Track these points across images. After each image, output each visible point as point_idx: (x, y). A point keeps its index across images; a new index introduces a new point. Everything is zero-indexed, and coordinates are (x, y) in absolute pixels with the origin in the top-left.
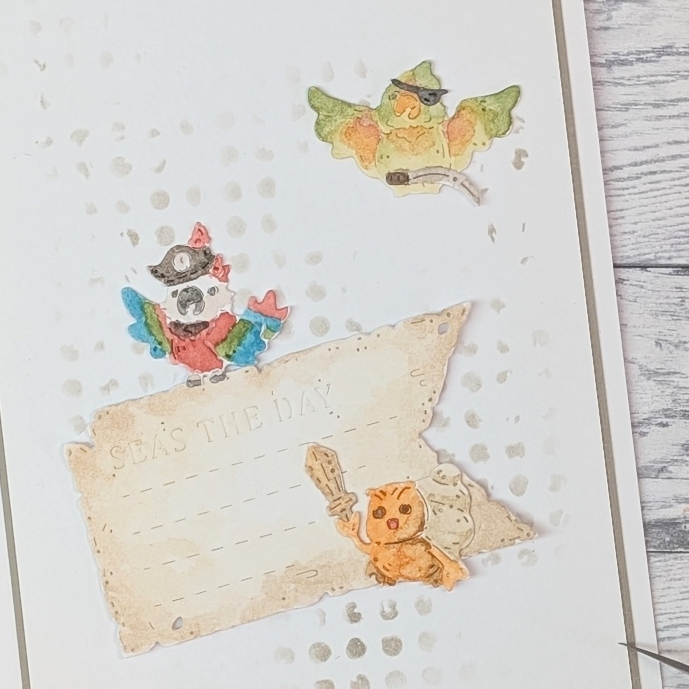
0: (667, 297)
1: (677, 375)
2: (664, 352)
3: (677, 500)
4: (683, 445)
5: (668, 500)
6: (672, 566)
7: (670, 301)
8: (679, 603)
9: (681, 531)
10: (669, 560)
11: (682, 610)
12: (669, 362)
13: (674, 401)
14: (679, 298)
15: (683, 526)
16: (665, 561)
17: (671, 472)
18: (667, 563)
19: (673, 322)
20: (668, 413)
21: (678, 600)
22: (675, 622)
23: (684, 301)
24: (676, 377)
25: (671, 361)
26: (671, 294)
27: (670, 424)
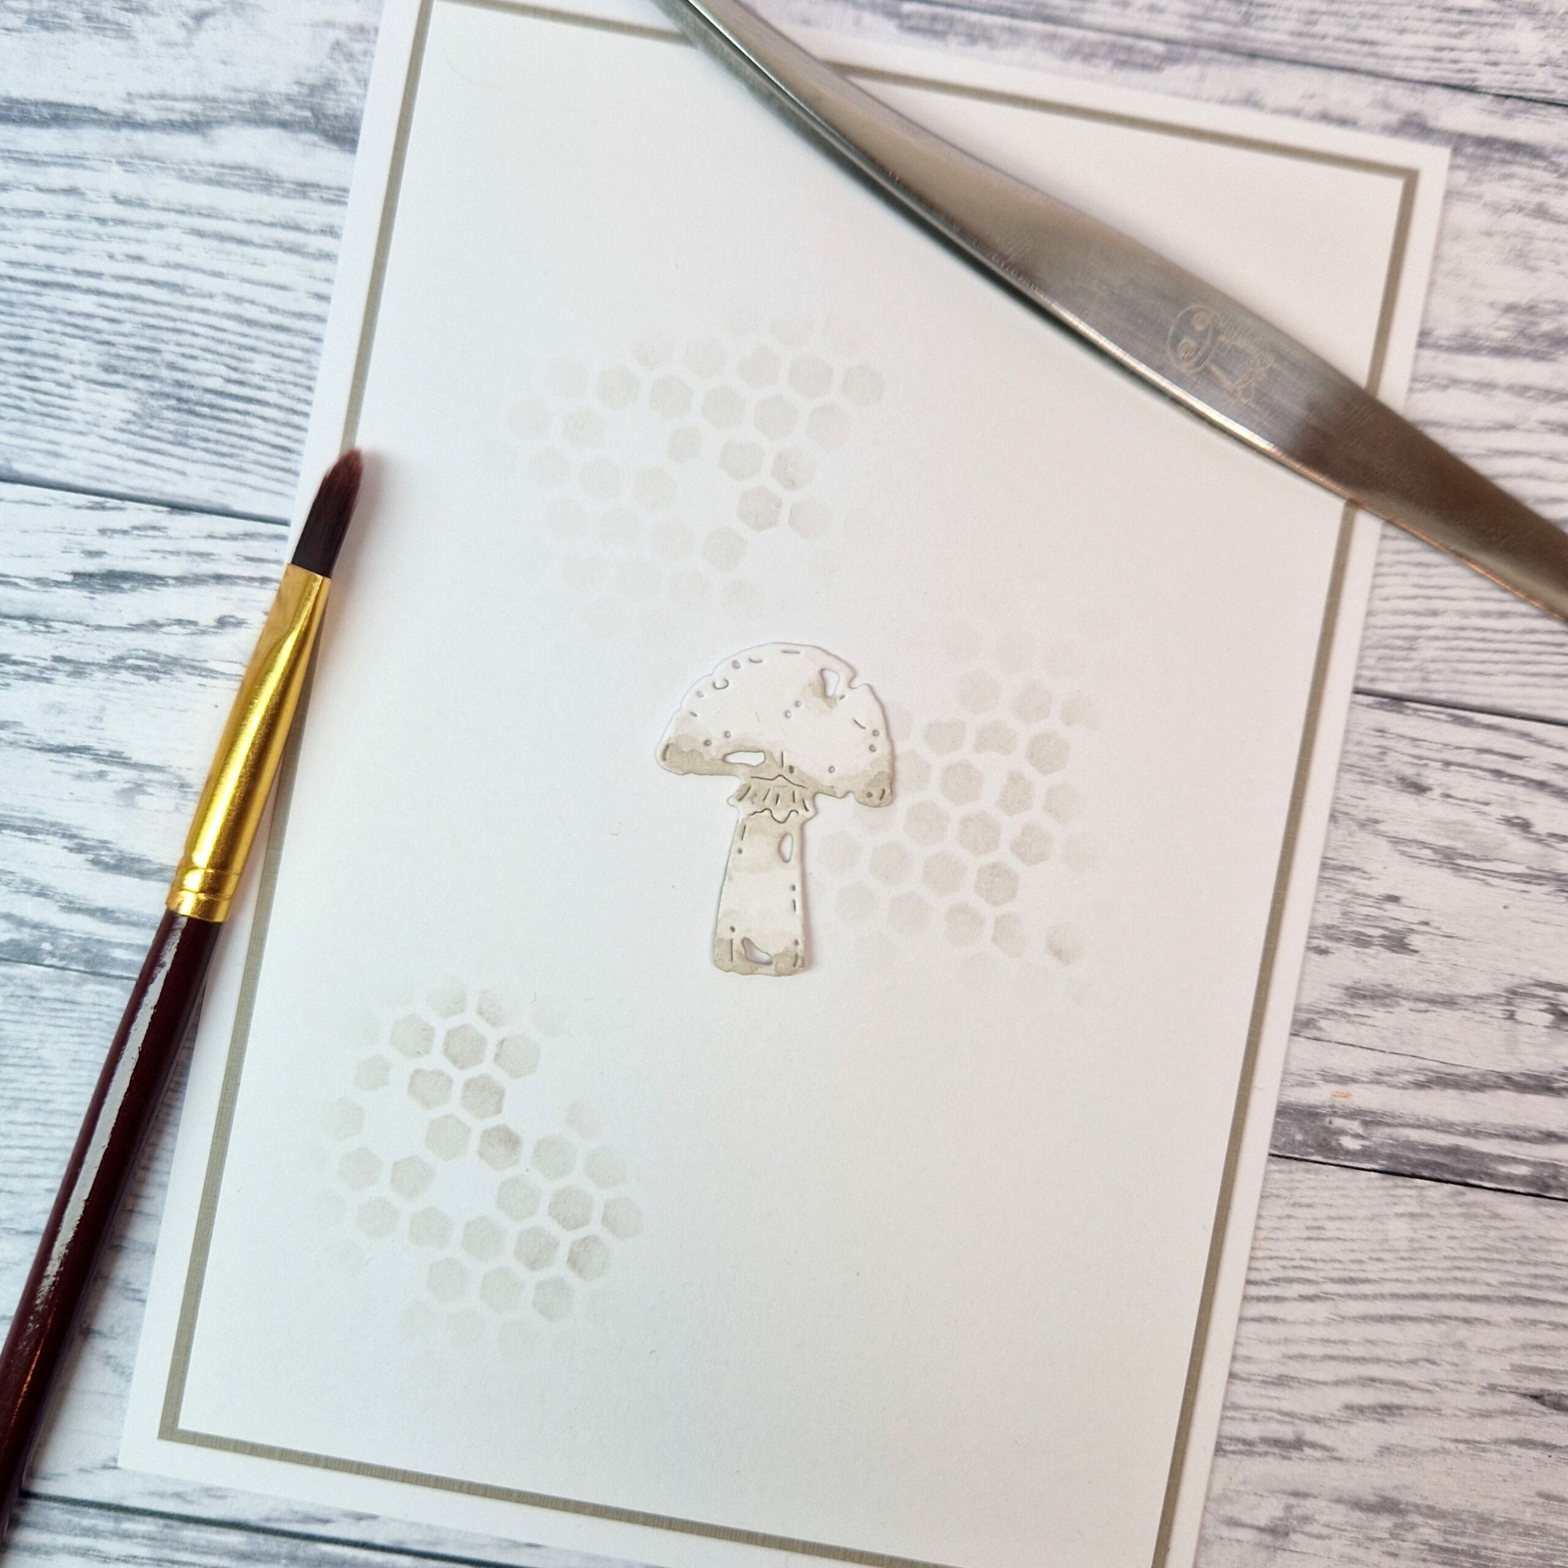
0: (1359, 743)
1: (1356, 873)
2: (1340, 832)
3: (1323, 1075)
4: (1347, 989)
5: (1308, 1074)
6: (1299, 1181)
7: (1361, 749)
8: (1302, 1245)
9: (1324, 1128)
10: (1297, 1170)
11: (1304, 1255)
12: (1347, 850)
13: (1345, 914)
14: (1378, 747)
15: (1327, 1119)
16: (1290, 1172)
17: (1320, 1029)
18: (1291, 1176)
19: (1362, 784)
20: (1331, 931)
21: (1300, 1238)
22: (1291, 1273)
23: (1384, 753)
24: (1353, 875)
25: (1349, 848)
26: (1366, 739)
27: (1331, 950)
